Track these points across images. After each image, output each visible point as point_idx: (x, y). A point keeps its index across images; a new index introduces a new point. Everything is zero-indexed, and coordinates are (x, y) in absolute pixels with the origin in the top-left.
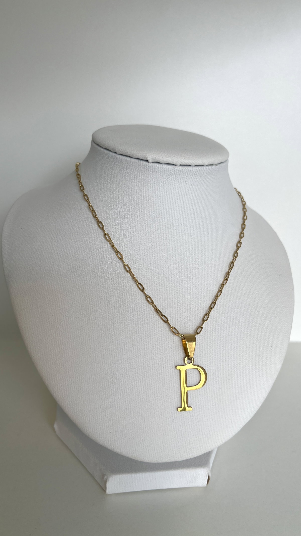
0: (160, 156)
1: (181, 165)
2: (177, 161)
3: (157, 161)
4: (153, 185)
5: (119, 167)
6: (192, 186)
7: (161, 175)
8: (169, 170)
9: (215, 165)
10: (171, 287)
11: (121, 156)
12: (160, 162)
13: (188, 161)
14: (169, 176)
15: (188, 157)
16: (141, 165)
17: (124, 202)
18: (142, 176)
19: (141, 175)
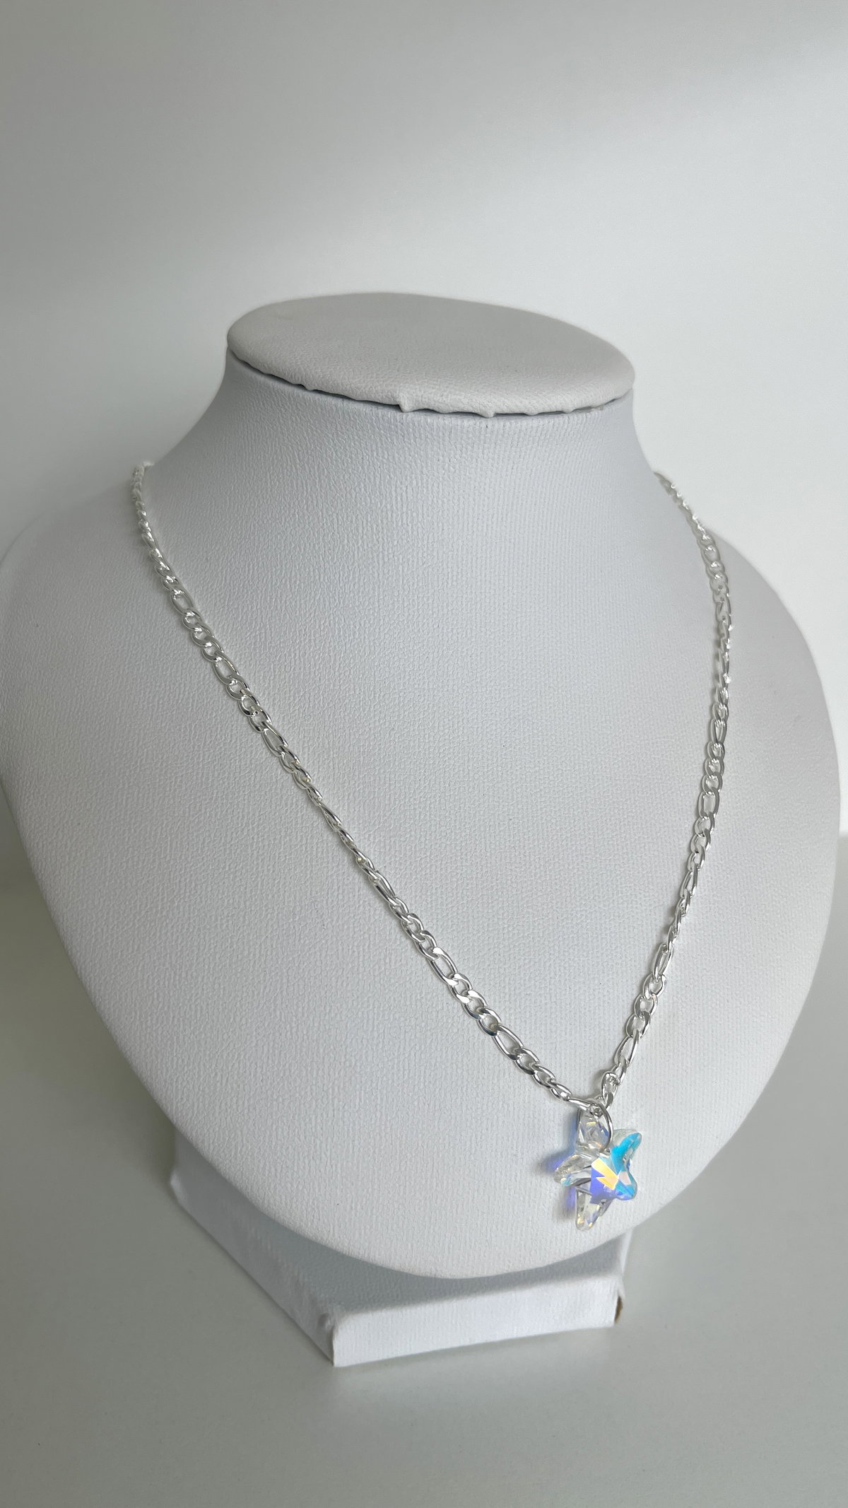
0: (434, 390)
1: (497, 415)
2: (486, 403)
3: (426, 407)
4: (420, 477)
5: (315, 429)
6: (533, 474)
7: (441, 445)
8: (462, 432)
9: (596, 407)
10: (488, 776)
11: (317, 396)
12: (437, 410)
13: (519, 404)
14: (464, 449)
15: (517, 390)
16: (381, 419)
17: (336, 533)
18: (386, 452)
19: (380, 451)
